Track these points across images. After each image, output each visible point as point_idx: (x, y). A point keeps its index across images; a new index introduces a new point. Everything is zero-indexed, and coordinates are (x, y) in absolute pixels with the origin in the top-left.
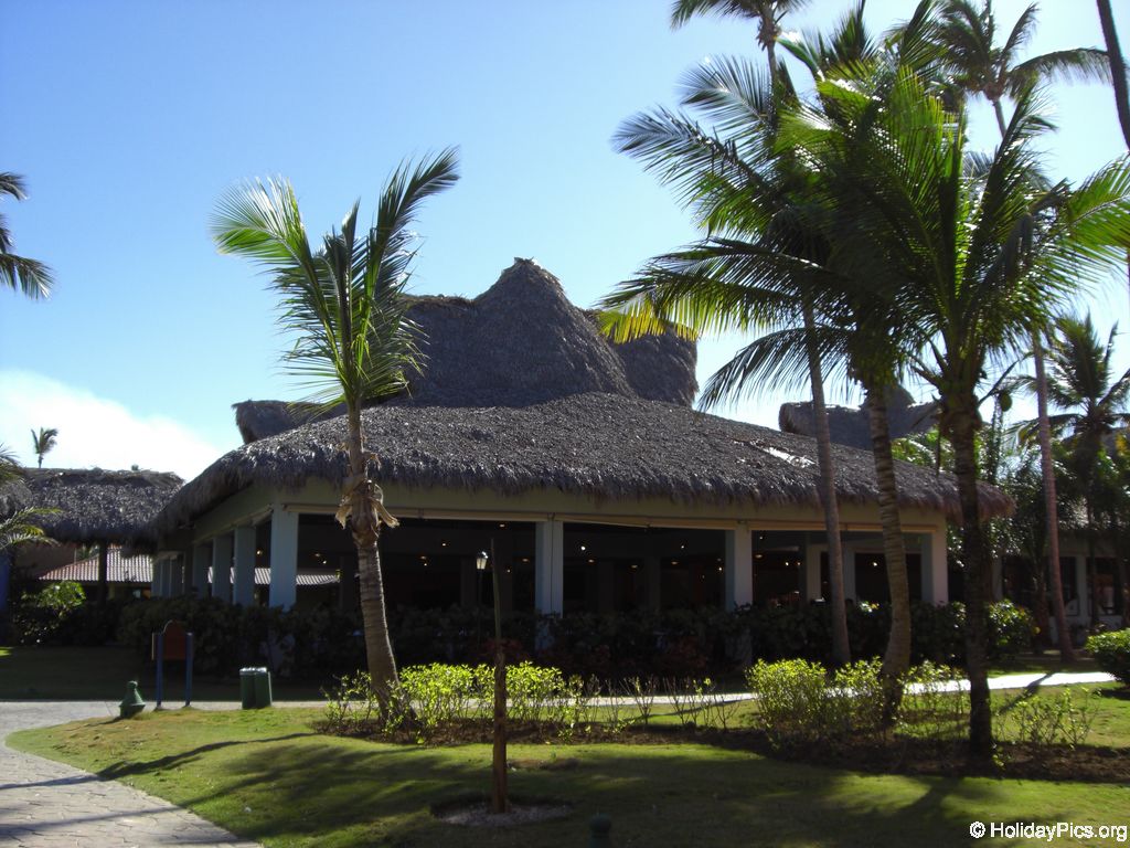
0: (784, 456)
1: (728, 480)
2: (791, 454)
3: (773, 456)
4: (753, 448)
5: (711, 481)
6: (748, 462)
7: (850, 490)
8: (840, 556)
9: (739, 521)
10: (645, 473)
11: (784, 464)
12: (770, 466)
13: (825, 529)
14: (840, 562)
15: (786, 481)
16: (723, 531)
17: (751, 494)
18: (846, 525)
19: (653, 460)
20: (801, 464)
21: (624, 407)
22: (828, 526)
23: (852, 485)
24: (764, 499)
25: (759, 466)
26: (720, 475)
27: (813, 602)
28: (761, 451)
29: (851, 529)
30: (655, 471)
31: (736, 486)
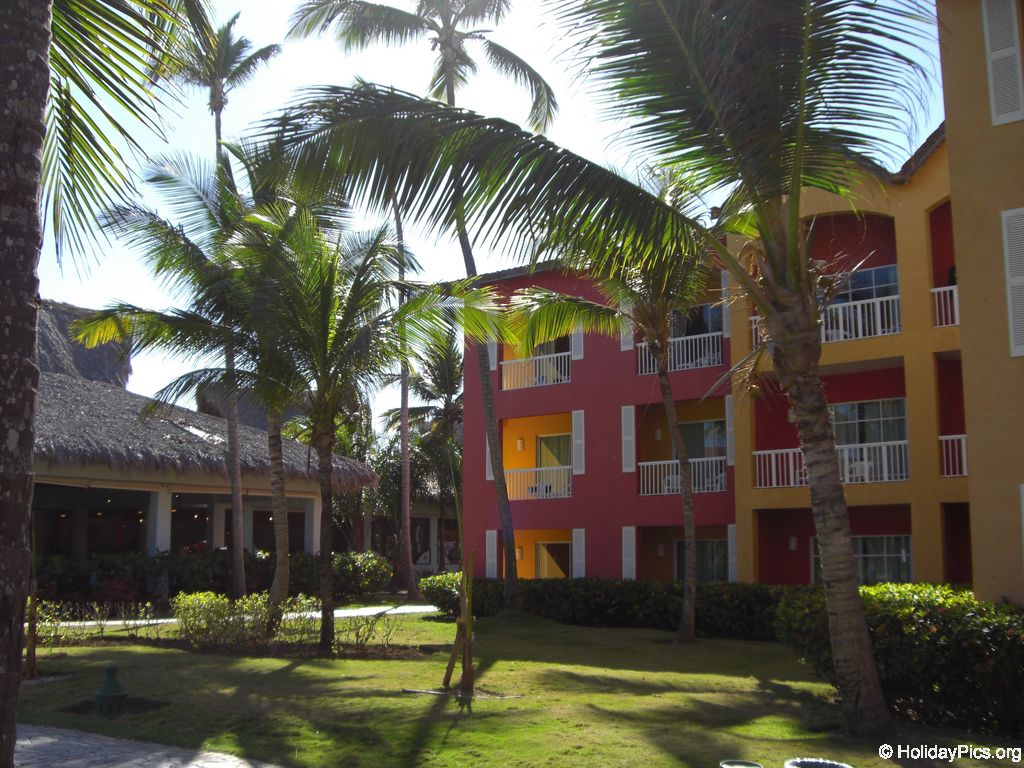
0: (201, 434)
1: (156, 452)
2: (207, 432)
3: (192, 434)
4: (176, 426)
5: (142, 452)
6: (172, 438)
7: (251, 464)
8: (241, 516)
9: (162, 484)
10: (89, 444)
11: (201, 441)
12: (189, 442)
13: (230, 493)
14: (241, 520)
15: (202, 455)
16: (149, 493)
17: (174, 464)
18: (247, 490)
19: (95, 433)
20: (214, 441)
21: (71, 386)
22: (232, 491)
23: (253, 460)
24: (183, 469)
25: (181, 442)
26: (150, 449)
27: (218, 550)
28: (182, 429)
29: (251, 494)
30: (97, 443)
31: (162, 457)
